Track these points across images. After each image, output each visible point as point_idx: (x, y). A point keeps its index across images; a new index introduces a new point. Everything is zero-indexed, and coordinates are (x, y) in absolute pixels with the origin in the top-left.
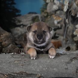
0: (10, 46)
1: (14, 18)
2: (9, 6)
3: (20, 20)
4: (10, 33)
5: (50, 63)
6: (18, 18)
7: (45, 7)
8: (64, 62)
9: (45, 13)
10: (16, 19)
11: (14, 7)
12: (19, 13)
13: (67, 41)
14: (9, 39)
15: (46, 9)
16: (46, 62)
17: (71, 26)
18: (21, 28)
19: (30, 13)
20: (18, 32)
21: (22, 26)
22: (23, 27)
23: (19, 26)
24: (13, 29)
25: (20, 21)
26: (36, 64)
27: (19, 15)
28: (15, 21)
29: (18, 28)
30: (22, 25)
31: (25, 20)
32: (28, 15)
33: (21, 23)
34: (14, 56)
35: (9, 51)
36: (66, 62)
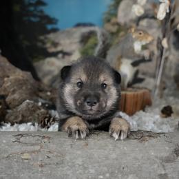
0: (24, 105)
2: (32, 8)
3: (57, 41)
5: (117, 159)
6: (52, 36)
7: (112, 12)
8: (157, 157)
10: (46, 38)
11: (42, 11)
12: (54, 26)
13: (164, 89)
14: (24, 88)
15: (115, 15)
16: (107, 158)
17: (174, 55)
18: (58, 59)
20: (52, 68)
21: (60, 55)
22: (63, 57)
23: (55, 55)
25: (55, 44)
28: (44, 43)
29: (53, 60)
30: (61, 52)
31: (68, 41)
32: (74, 30)
33: (59, 49)
34: (22, 139)
35: (20, 119)
36: (161, 159)
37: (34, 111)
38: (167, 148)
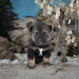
0: (4, 52)
1: (12, 22)
2: (8, 10)
3: (18, 23)
4: (6, 39)
5: (36, 74)
6: (16, 21)
7: (41, 12)
8: (49, 73)
9: (41, 17)
10: (14, 22)
11: (12, 11)
12: (17, 17)
13: (61, 42)
14: (4, 45)
18: (19, 30)
19: (27, 17)
20: (16, 34)
21: (19, 29)
22: (21, 30)
23: (17, 29)
24: (12, 32)
25: (17, 25)
26: (23, 74)
27: (17, 19)
28: (13, 24)
29: (16, 31)
30: (20, 28)
31: (22, 23)
32: (25, 19)
33: (19, 26)
35: (3, 57)
37: (8, 54)
38: (53, 70)
